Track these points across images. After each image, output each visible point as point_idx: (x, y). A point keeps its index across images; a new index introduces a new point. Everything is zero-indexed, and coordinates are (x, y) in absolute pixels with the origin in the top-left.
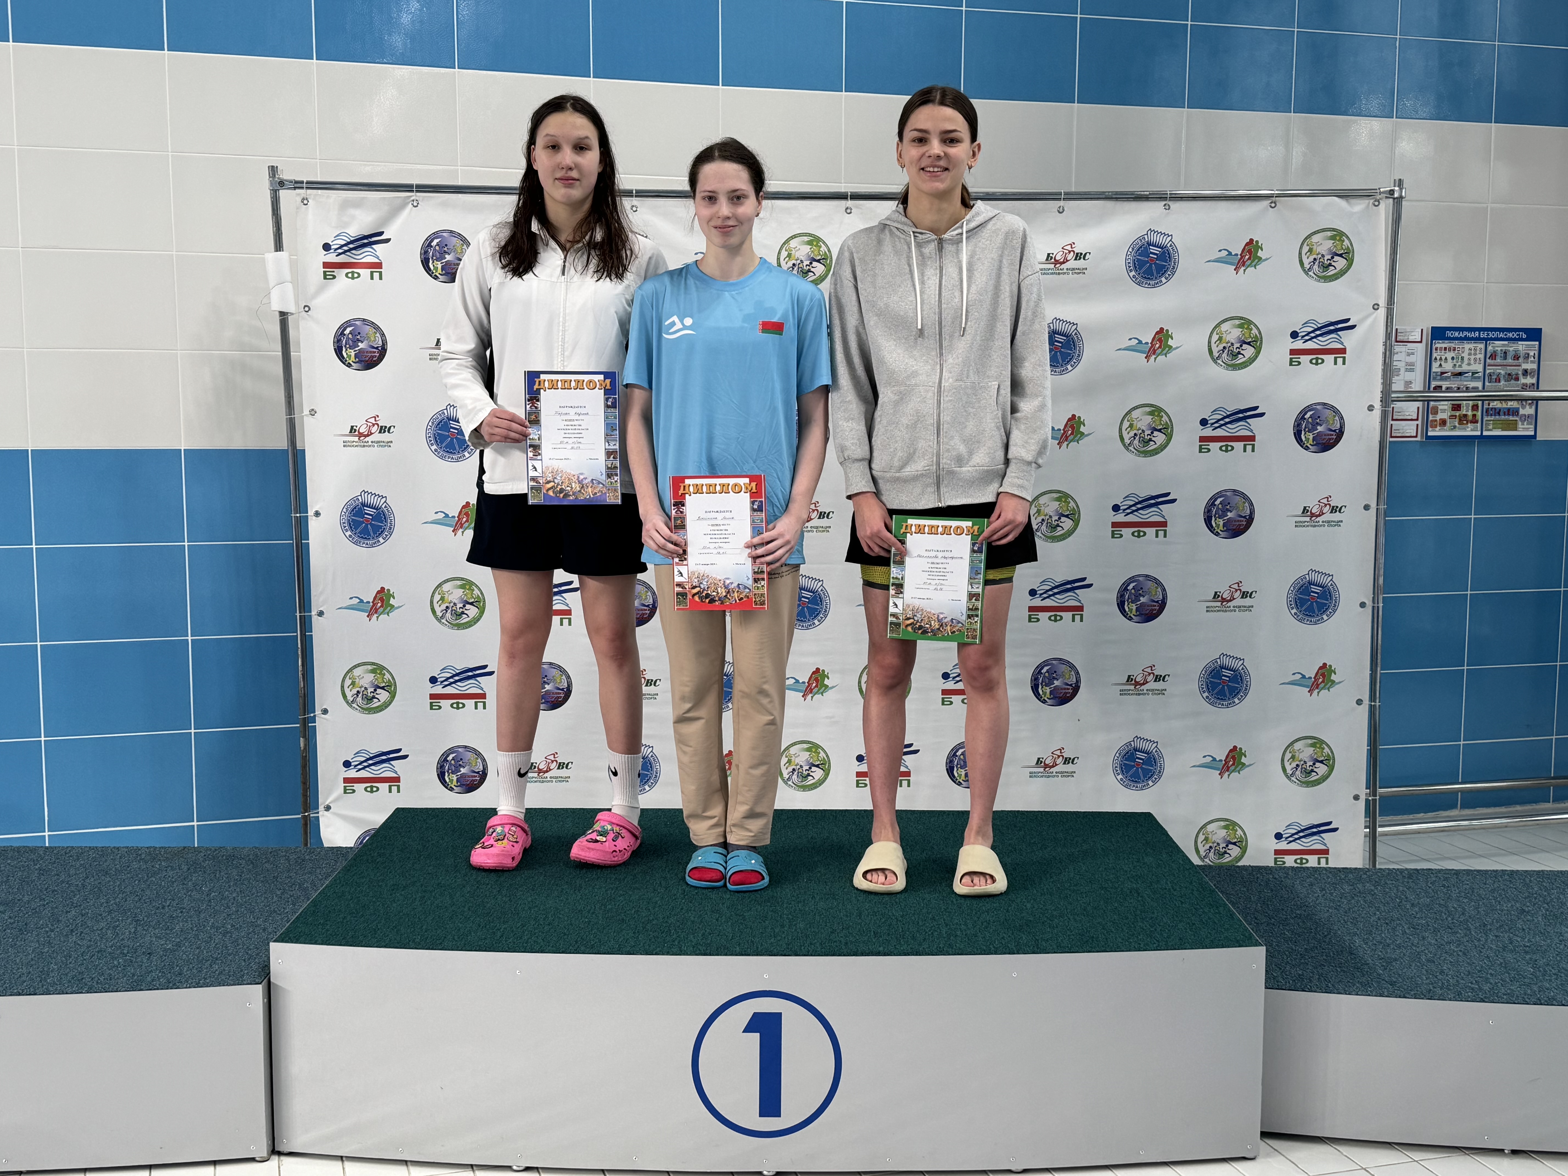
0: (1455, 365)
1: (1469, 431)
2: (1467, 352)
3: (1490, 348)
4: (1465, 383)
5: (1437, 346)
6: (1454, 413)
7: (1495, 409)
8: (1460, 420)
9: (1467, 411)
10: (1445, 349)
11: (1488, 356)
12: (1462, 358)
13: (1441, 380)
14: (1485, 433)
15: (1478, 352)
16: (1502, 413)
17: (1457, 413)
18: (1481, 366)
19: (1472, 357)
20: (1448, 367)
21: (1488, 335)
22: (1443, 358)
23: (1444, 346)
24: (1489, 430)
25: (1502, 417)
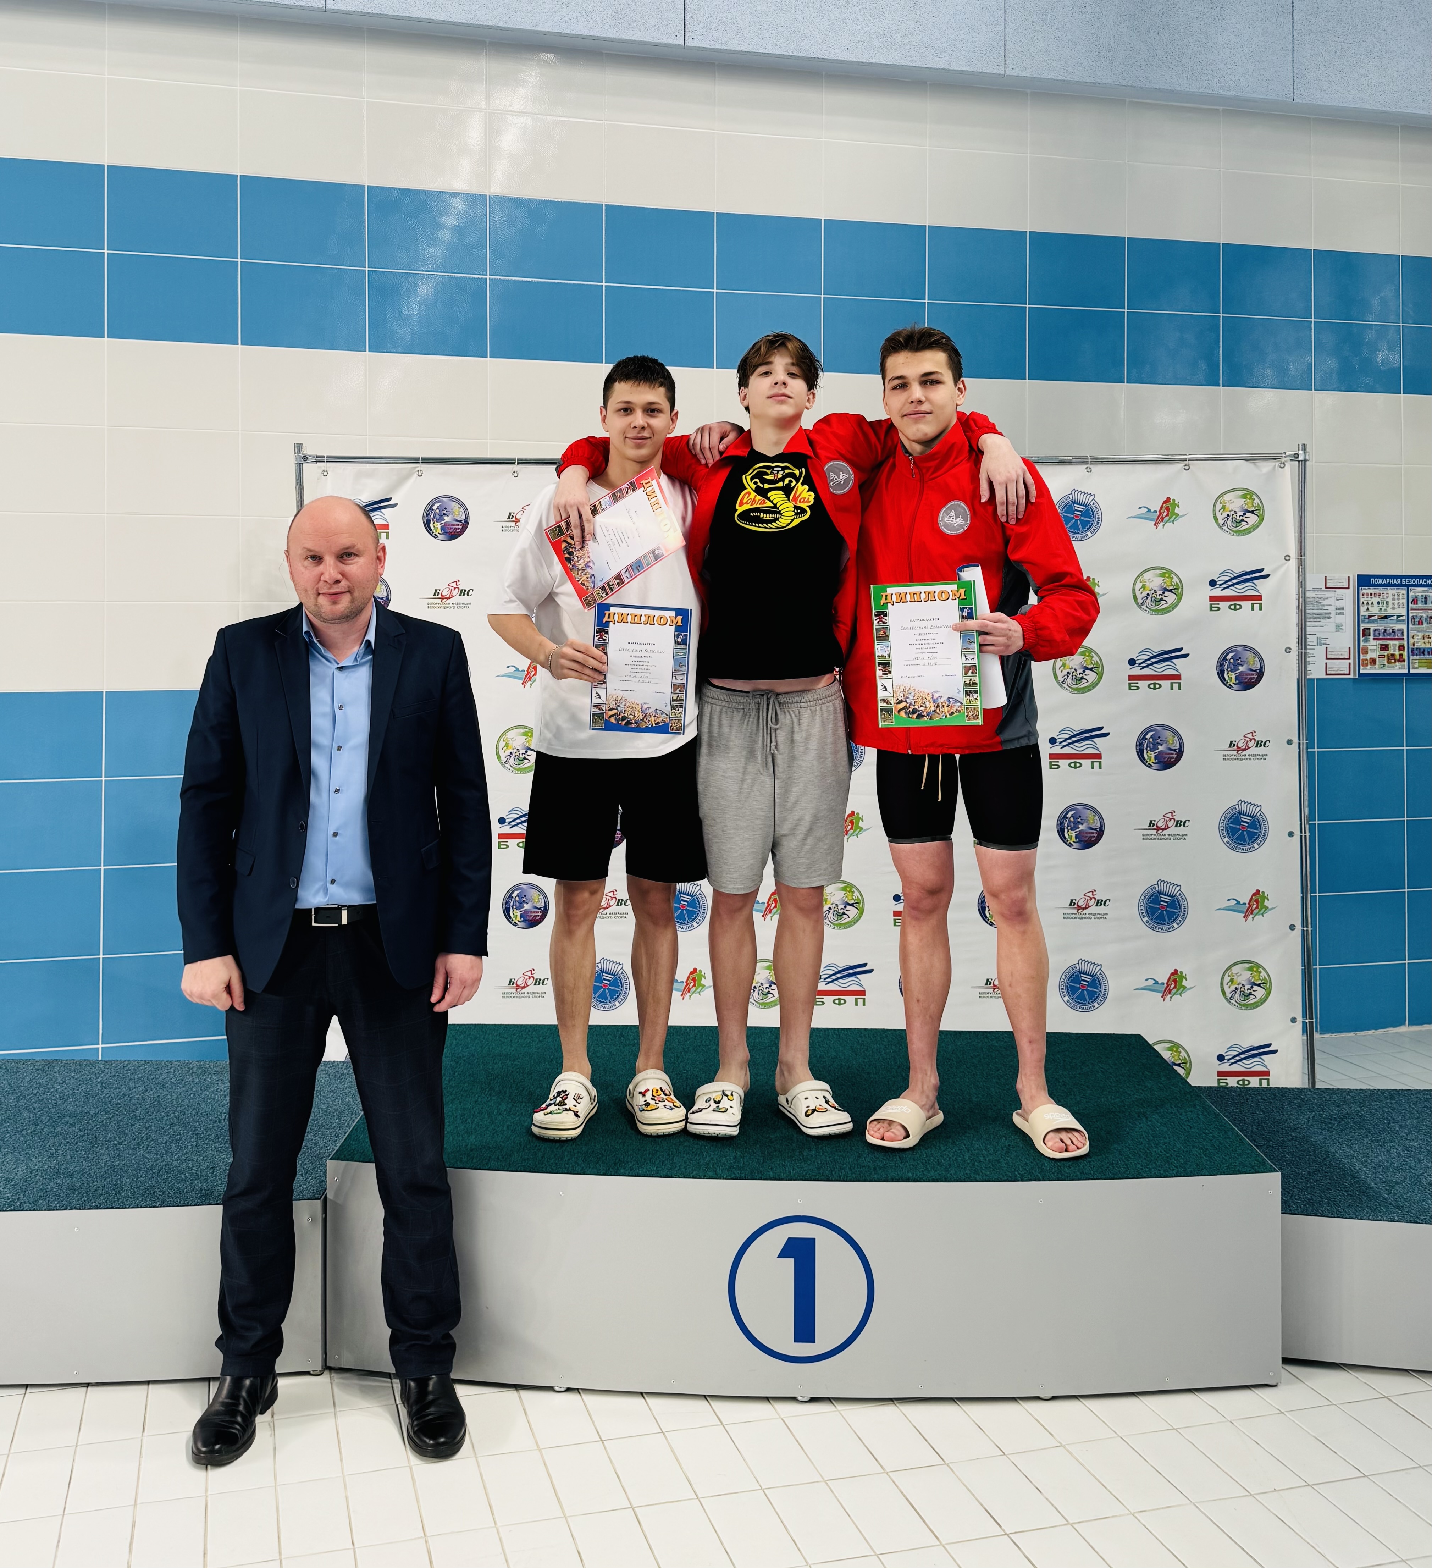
0: (1381, 609)
1: (1397, 669)
2: (1391, 597)
3: (1411, 594)
4: (1391, 625)
5: (1364, 591)
6: (1382, 653)
7: (1420, 649)
8: (1388, 659)
9: (1394, 651)
10: (1371, 594)
11: (1410, 600)
12: (1387, 603)
13: (1368, 622)
14: (1412, 671)
15: (1401, 597)
16: (1426, 653)
17: (1386, 653)
18: (1405, 609)
19: (1396, 602)
20: (1374, 610)
21: (1409, 582)
22: (1370, 603)
23: (1369, 591)
24: (1416, 668)
25: (1427, 657)
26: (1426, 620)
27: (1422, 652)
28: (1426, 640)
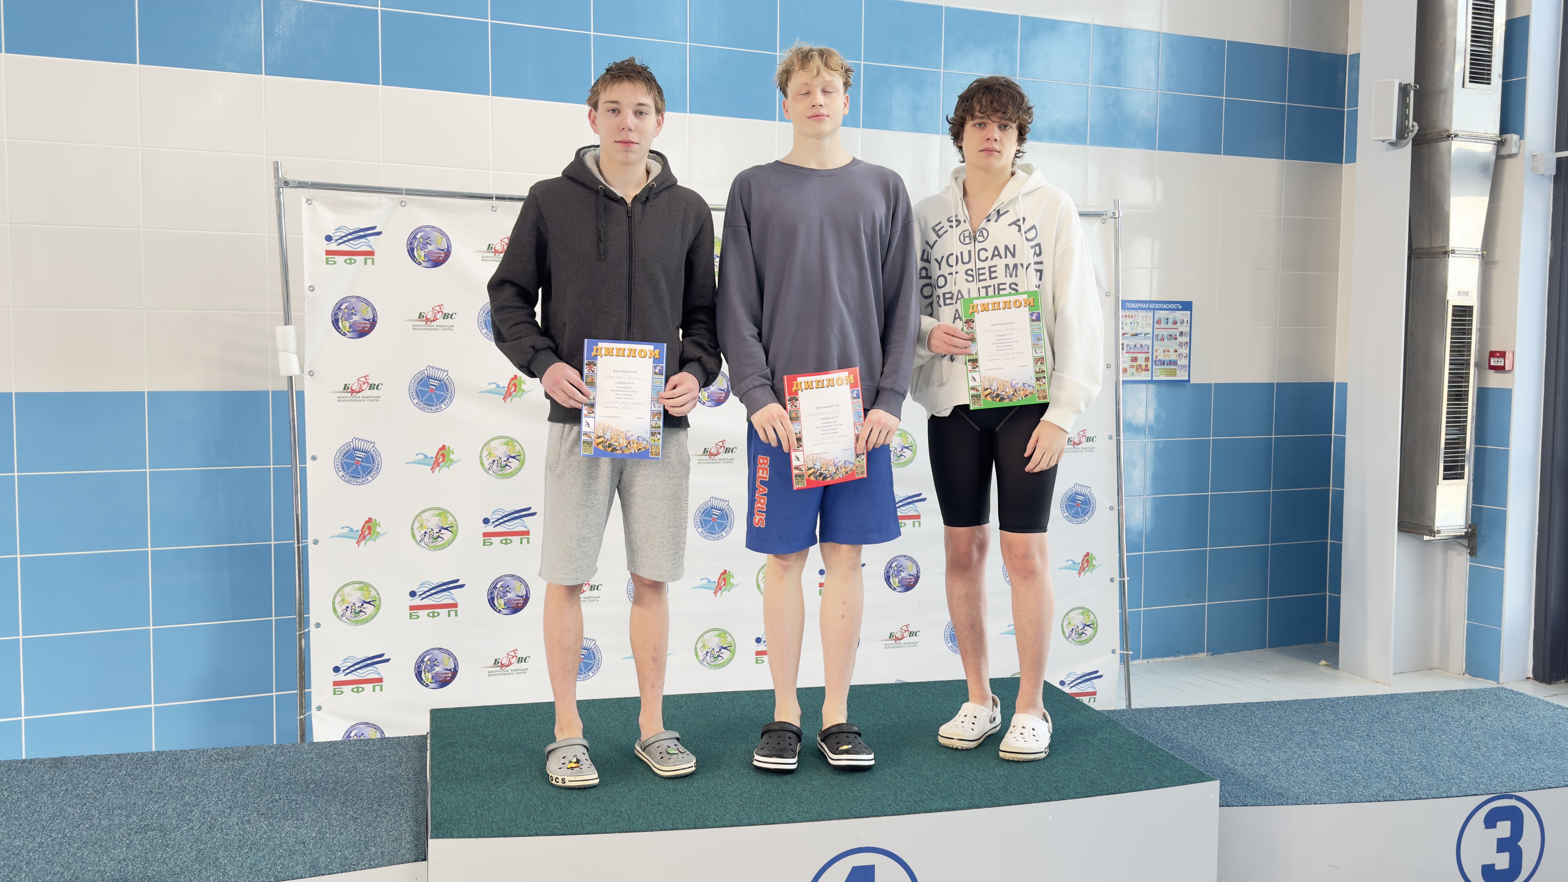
0: (1133, 328)
1: (1144, 377)
2: (1141, 318)
3: (1157, 316)
4: (1140, 341)
5: (1121, 313)
6: (1132, 363)
7: (1161, 361)
8: (1137, 369)
9: (1142, 362)
10: (1126, 316)
11: (1155, 321)
12: (1138, 323)
14: (1154, 379)
15: (1148, 318)
16: (1165, 364)
17: (1135, 364)
18: (1151, 328)
19: (1145, 322)
20: (1129, 329)
21: (1155, 306)
22: (1125, 323)
23: (1125, 314)
24: (1157, 376)
25: (1166, 367)
26: (1167, 337)
27: (1163, 363)
28: (1166, 353)
